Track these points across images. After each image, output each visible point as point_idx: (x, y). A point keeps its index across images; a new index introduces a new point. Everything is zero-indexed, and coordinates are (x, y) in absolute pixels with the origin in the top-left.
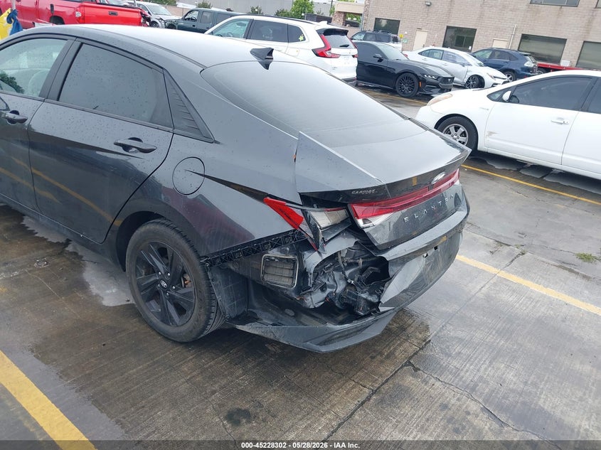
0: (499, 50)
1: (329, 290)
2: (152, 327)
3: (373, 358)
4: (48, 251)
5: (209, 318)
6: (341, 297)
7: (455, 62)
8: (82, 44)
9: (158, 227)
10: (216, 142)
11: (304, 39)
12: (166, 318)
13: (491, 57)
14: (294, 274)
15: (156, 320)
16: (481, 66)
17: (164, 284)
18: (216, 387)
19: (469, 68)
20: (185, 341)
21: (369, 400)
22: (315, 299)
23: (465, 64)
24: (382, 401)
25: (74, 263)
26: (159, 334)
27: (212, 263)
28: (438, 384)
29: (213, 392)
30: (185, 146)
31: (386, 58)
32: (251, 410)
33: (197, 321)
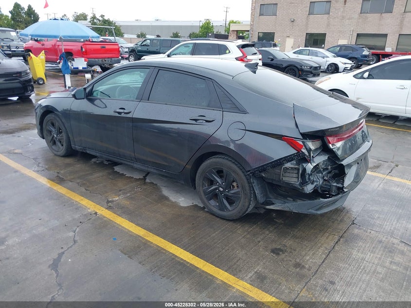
0: (344, 46)
1: (315, 183)
2: (213, 214)
3: (333, 222)
4: (137, 183)
5: (250, 204)
6: (321, 187)
7: (317, 56)
8: (159, 70)
9: (218, 159)
10: (248, 113)
11: (230, 52)
12: (222, 207)
13: (340, 50)
14: (298, 176)
15: (216, 210)
16: (335, 57)
17: (221, 189)
18: (259, 239)
19: (328, 59)
20: (235, 218)
21: (340, 241)
22: (309, 188)
23: (323, 57)
24: (346, 241)
25: (154, 188)
26: (217, 217)
27: (254, 174)
28: (372, 232)
29: (259, 242)
30: (231, 117)
31: (276, 58)
32: (282, 248)
33: (243, 206)
